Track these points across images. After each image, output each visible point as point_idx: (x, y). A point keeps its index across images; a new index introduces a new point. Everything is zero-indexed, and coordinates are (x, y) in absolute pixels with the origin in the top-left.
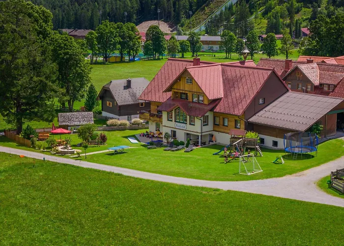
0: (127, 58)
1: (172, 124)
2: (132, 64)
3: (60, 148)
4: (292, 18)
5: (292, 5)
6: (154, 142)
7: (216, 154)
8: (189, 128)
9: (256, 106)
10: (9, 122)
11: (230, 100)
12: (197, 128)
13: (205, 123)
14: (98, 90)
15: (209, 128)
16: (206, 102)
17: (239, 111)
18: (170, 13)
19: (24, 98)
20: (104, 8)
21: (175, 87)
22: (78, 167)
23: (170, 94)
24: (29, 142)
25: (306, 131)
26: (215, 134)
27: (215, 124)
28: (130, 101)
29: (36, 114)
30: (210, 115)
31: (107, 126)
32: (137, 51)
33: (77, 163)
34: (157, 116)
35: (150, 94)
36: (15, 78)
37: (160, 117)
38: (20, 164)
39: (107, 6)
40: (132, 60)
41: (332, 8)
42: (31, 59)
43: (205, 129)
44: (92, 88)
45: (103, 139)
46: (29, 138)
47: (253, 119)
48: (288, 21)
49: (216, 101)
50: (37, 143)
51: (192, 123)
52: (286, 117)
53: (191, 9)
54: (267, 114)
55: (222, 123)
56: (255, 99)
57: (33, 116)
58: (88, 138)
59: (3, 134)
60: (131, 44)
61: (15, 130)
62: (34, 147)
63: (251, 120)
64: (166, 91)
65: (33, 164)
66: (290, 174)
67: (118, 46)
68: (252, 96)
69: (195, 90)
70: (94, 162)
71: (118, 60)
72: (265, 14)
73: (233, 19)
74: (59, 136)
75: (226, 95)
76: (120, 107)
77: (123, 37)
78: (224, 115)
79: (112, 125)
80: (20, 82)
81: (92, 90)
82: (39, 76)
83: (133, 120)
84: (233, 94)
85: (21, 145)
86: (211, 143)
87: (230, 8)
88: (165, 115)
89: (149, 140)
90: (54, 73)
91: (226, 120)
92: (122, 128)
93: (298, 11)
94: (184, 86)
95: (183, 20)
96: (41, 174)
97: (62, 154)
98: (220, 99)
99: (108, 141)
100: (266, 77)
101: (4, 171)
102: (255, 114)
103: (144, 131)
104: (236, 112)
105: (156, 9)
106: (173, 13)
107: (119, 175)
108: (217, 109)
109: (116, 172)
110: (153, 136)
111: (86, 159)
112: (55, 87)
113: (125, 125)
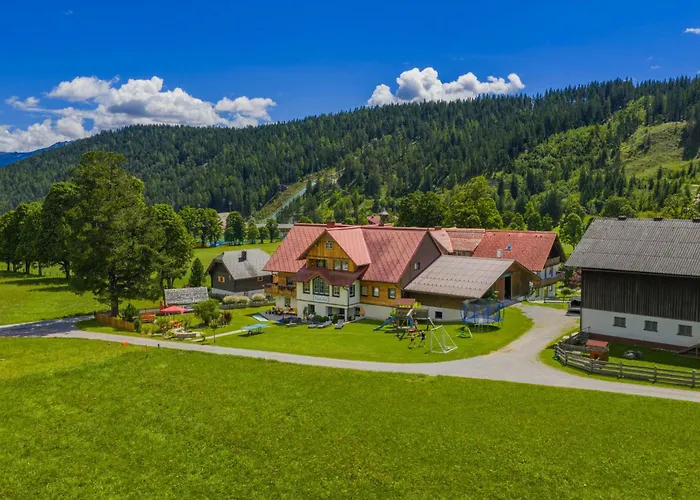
0: (208, 244)
1: (310, 297)
2: (213, 249)
3: (175, 331)
4: (356, 208)
5: (355, 197)
6: (287, 320)
7: (377, 330)
8: (332, 300)
9: (412, 272)
10: (102, 301)
11: (380, 266)
12: (343, 300)
13: (352, 294)
14: (206, 265)
15: (356, 299)
16: (352, 269)
17: (395, 278)
18: (240, 205)
19: (121, 271)
20: (176, 201)
21: (311, 253)
22: (210, 354)
23: (305, 261)
24: (132, 325)
25: (483, 297)
26: (363, 307)
27: (362, 295)
28: (247, 275)
29: (137, 291)
30: (356, 284)
31: (224, 304)
32: (218, 236)
33: (207, 349)
34: (288, 289)
35: (277, 264)
36: (111, 245)
37: (293, 290)
38: (127, 354)
39: (178, 199)
40: (213, 246)
41: (392, 199)
42: (131, 222)
43: (353, 300)
44: (197, 263)
45: (228, 318)
46: (131, 320)
47: (410, 287)
48: (353, 211)
49: (364, 268)
50: (143, 326)
51: (336, 294)
52: (451, 283)
53: (260, 201)
54: (426, 281)
55: (371, 293)
56: (411, 264)
57: (133, 294)
58: (207, 318)
59: (93, 317)
60: (213, 229)
61: (108, 312)
62: (139, 332)
63: (408, 288)
64: (301, 258)
65: (145, 354)
66: (495, 349)
67: (201, 231)
68: (408, 260)
69: (337, 254)
70: (227, 346)
71: (200, 245)
72: (330, 205)
73: (302, 209)
74: (171, 317)
75: (374, 261)
76: (236, 281)
77: (204, 222)
78: (373, 284)
79: (230, 302)
80: (117, 250)
81: (197, 265)
82: (142, 243)
83: (253, 297)
84: (383, 258)
85: (119, 329)
86: (357, 318)
87: (298, 199)
88: (299, 287)
89: (281, 318)
90: (160, 240)
91: (377, 290)
92: (241, 305)
93: (361, 202)
94: (324, 252)
95: (253, 212)
96: (163, 366)
97: (181, 338)
98: (366, 266)
99: (233, 321)
100: (421, 239)
101: (105, 365)
102: (411, 282)
103: (270, 308)
104: (391, 279)
105: (227, 202)
106: (243, 205)
107: (273, 361)
108: (366, 277)
109: (267, 358)
110: (282, 313)
111: (215, 342)
112: (161, 256)
113: (245, 302)
